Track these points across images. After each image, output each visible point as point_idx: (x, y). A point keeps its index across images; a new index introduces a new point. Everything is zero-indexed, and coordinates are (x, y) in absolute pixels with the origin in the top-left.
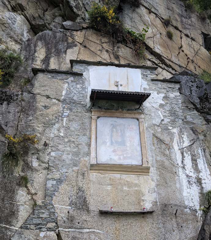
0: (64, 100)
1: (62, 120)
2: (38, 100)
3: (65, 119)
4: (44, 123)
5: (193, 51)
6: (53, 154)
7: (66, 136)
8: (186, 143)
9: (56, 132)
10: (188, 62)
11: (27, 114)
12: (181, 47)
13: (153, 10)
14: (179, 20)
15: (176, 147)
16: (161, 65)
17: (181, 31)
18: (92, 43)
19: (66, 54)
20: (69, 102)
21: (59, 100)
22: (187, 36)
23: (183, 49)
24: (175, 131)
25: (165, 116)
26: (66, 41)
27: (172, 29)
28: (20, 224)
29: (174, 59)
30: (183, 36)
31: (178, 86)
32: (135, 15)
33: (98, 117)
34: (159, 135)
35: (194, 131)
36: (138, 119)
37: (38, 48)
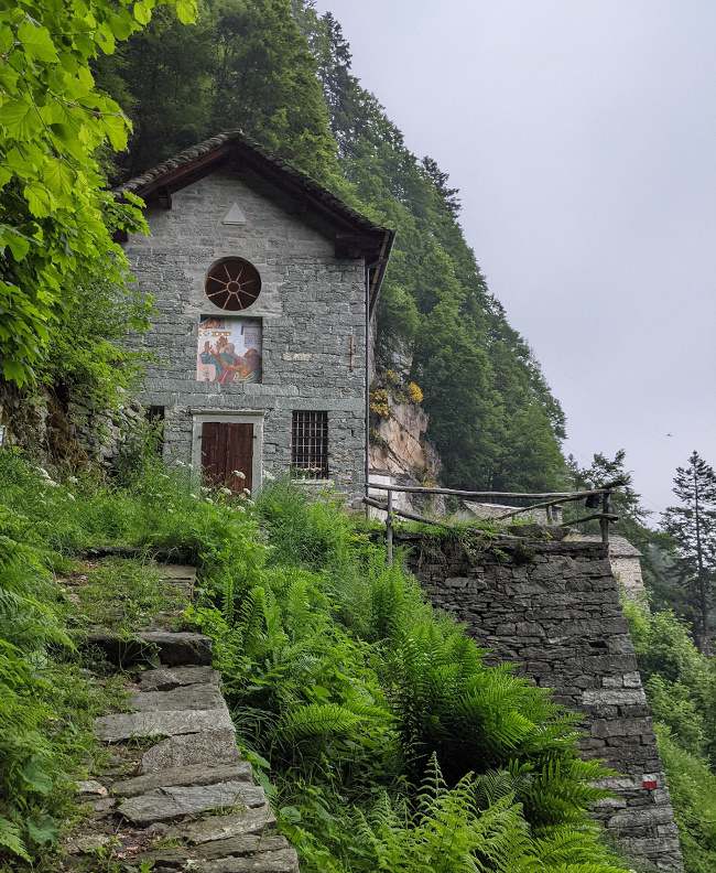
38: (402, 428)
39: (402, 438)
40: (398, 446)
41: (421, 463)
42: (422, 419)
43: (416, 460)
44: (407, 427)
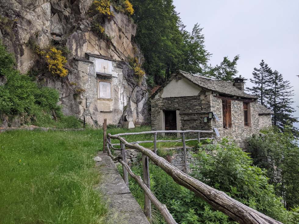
0: (89, 74)
1: (88, 82)
2: (80, 73)
3: (89, 82)
4: (83, 83)
5: (127, 45)
6: (87, 94)
7: (90, 88)
8: (122, 92)
9: (87, 87)
10: (124, 51)
11: (78, 79)
12: (123, 43)
13: (116, 22)
14: (125, 27)
15: (119, 93)
16: (114, 51)
17: (124, 34)
18: (92, 40)
19: (83, 47)
20: (90, 75)
21: (87, 74)
22: (126, 37)
23: (124, 44)
24: (120, 87)
25: (117, 82)
26: (83, 39)
27: (121, 34)
28: (82, 114)
29: (120, 49)
30: (125, 37)
31: (122, 70)
32: (109, 25)
33: (100, 82)
34: (115, 89)
35: (125, 88)
36: (110, 83)
37: (73, 43)
38: (120, 30)
39: (120, 37)
40: (118, 42)
41: (132, 56)
42: (133, 27)
43: (129, 53)
44: (124, 30)
